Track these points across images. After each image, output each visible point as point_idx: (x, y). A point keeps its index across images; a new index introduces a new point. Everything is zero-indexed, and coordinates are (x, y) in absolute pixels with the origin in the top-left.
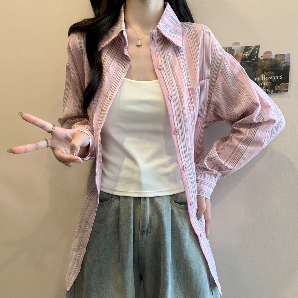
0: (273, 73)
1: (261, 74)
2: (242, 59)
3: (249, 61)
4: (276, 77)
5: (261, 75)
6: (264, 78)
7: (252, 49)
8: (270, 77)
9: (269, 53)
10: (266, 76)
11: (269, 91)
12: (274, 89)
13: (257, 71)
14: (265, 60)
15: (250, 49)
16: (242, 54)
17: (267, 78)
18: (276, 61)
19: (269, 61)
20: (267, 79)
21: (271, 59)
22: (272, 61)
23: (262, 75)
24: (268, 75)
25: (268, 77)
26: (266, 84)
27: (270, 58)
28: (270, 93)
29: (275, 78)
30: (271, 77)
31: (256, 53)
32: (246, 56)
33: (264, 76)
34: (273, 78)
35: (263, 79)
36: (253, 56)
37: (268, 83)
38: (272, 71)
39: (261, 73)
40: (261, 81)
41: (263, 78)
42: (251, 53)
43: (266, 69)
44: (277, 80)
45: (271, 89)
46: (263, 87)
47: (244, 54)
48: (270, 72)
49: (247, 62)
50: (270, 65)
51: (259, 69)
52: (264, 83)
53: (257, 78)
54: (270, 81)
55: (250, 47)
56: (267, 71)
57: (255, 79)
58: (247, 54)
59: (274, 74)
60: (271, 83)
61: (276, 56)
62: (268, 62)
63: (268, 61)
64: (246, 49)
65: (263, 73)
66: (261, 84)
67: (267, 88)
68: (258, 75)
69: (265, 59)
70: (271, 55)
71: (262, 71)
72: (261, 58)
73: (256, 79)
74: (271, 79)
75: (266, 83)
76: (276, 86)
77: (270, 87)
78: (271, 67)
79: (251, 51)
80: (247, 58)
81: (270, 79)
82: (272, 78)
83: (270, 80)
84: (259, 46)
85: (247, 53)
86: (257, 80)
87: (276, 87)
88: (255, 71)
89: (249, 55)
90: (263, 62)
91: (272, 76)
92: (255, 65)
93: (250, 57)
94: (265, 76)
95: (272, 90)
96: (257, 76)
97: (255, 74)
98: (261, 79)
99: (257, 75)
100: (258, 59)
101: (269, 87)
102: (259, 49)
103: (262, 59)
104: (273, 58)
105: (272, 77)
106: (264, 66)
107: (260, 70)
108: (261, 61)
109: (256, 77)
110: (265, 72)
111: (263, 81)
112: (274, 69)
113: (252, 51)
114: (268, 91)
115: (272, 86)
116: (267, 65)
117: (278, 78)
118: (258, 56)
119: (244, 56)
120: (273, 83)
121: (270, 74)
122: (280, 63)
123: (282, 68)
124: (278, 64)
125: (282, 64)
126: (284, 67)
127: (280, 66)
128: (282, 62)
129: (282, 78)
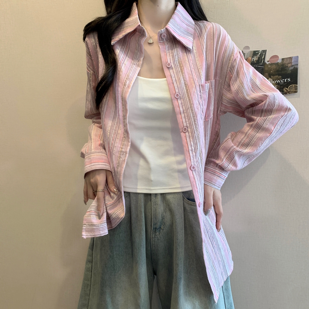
2: (252, 63)
3: (257, 65)
7: (260, 53)
9: (275, 57)
12: (283, 91)
14: (271, 64)
15: (258, 54)
16: (251, 58)
17: (274, 81)
18: (283, 65)
24: (275, 79)
27: (277, 62)
29: (283, 81)
30: (278, 81)
31: (263, 57)
36: (260, 61)
37: (276, 86)
38: (279, 75)
39: (268, 77)
42: (259, 58)
43: (272, 73)
48: (277, 76)
49: (255, 67)
50: (277, 69)
55: (258, 51)
58: (255, 59)
59: (282, 77)
62: (274, 67)
63: (274, 65)
64: (255, 53)
70: (278, 60)
71: (269, 75)
85: (255, 57)
89: (257, 59)
90: (269, 66)
93: (258, 61)
100: (264, 63)
103: (269, 64)
105: (280, 81)
107: (267, 74)
110: (272, 76)
112: (281, 73)
113: (260, 55)
115: (281, 88)
117: (286, 81)
118: (265, 61)
119: (252, 60)
120: (281, 85)
121: (277, 78)
122: (287, 67)
123: (289, 71)
124: (285, 67)
125: (289, 67)
126: (291, 70)
127: (287, 69)
128: (289, 65)
129: (290, 80)
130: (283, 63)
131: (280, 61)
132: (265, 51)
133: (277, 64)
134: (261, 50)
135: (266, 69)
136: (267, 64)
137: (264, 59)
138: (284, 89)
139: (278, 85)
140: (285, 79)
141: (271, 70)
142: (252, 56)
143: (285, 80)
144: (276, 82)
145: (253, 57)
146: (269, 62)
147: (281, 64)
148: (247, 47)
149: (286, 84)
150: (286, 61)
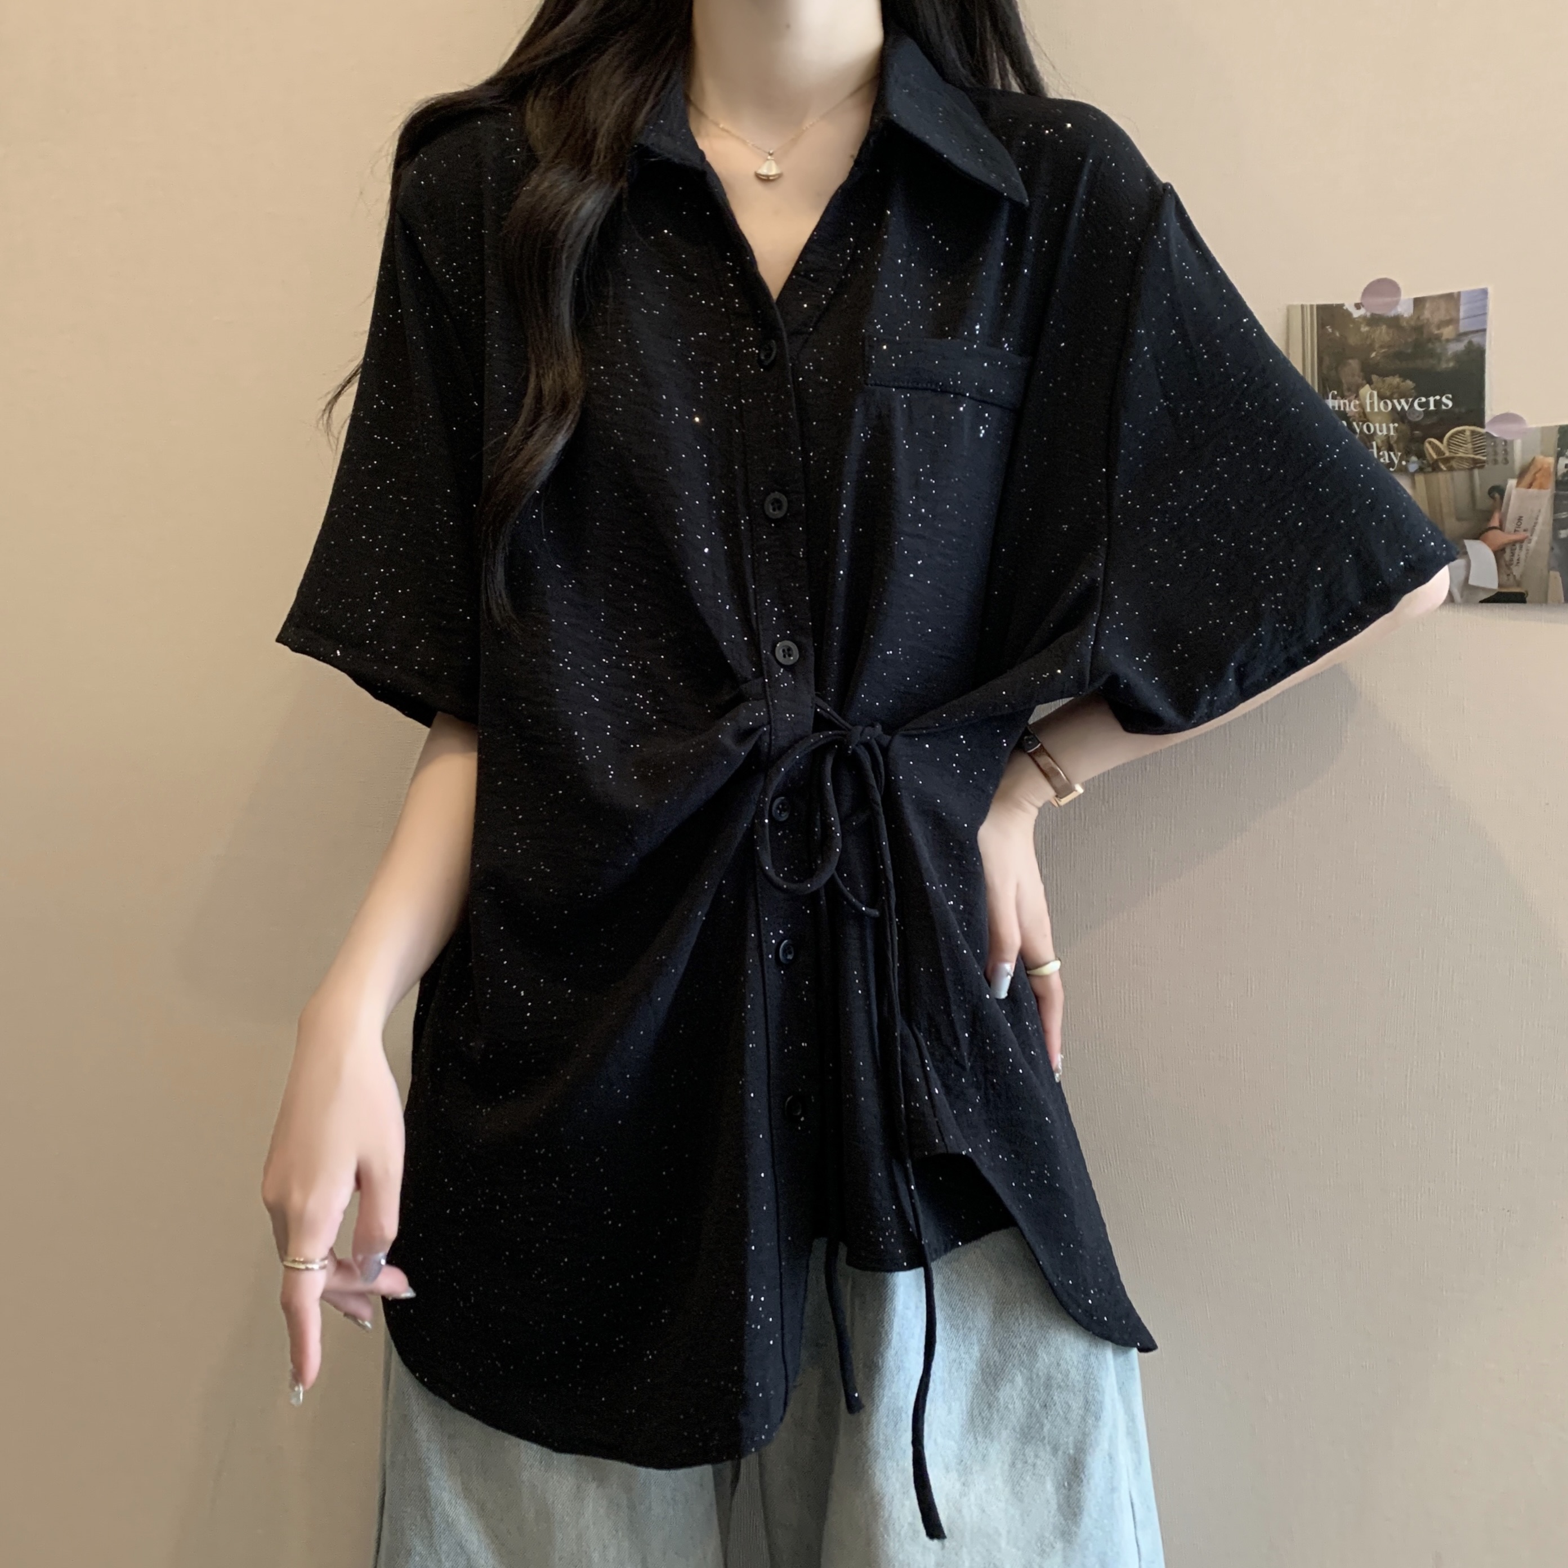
0: (1409, 384)
1: (1363, 386)
4: (1424, 400)
5: (1362, 391)
6: (1372, 404)
8: (1395, 401)
9: (1387, 286)
10: (1381, 397)
11: (1400, 462)
12: (1421, 455)
13: (1347, 371)
14: (1374, 320)
17: (1386, 404)
18: (1419, 329)
19: (1389, 325)
20: (1386, 407)
21: (1398, 318)
22: (1400, 327)
23: (1366, 391)
24: (1388, 393)
25: (1391, 399)
26: (1383, 429)
27: (1392, 313)
28: (1405, 469)
29: (1420, 405)
30: (1400, 403)
33: (1371, 397)
34: (1411, 406)
35: (1368, 409)
37: (1391, 426)
38: (1405, 375)
39: (1360, 381)
40: (1364, 417)
41: (1368, 402)
43: (1378, 364)
44: (1427, 413)
45: (1408, 452)
46: (1374, 444)
48: (1396, 379)
50: (1394, 346)
51: (1351, 361)
52: (1377, 425)
53: (1346, 401)
54: (1399, 416)
56: (1383, 373)
57: (1342, 403)
59: (1414, 388)
60: (1404, 427)
61: (1418, 302)
62: (1383, 334)
63: (1384, 327)
65: (1370, 382)
66: (1365, 427)
67: (1391, 448)
68: (1349, 390)
69: (1373, 315)
70: (1397, 303)
71: (1363, 369)
72: (1356, 314)
73: (1345, 404)
74: (1403, 408)
75: (1384, 425)
76: (1430, 443)
77: (1402, 445)
78: (1399, 355)
81: (1399, 408)
82: (1406, 408)
83: (1398, 413)
86: (1347, 409)
90: (1364, 329)
91: (1404, 395)
94: (1375, 393)
95: (1414, 458)
96: (1346, 393)
98: (1362, 406)
99: (1345, 386)
101: (1397, 442)
103: (1364, 318)
104: (1406, 315)
105: (1407, 402)
106: (1371, 348)
107: (1354, 364)
108: (1358, 324)
109: (1343, 397)
110: (1374, 378)
111: (1370, 419)
112: (1411, 365)
114: (1396, 462)
115: (1411, 440)
116: (1382, 347)
117: (1432, 407)
120: (1415, 426)
121: (1399, 387)
122: (1438, 338)
123: (1448, 361)
124: (1429, 340)
125: (1448, 341)
126: (1457, 357)
127: (1439, 350)
128: (1447, 332)
129: (1450, 404)
130: (1418, 318)
131: (1404, 309)
133: (1396, 321)
135: (1353, 340)
136: (1355, 316)
138: (1427, 445)
139: (1403, 422)
140: (1432, 399)
143: (1428, 401)
144: (1394, 407)
147: (1412, 322)
149: (1435, 419)
150: (1432, 313)
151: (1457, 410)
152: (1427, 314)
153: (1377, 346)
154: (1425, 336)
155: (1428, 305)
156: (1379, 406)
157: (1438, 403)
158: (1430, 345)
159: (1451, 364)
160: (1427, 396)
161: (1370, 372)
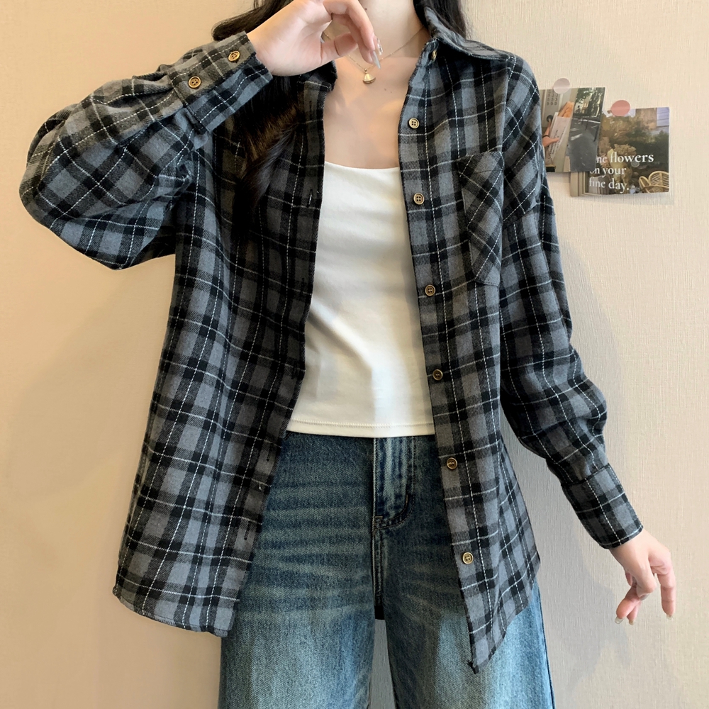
0: (633, 148)
1: (609, 149)
2: (575, 115)
3: (586, 119)
4: (640, 157)
5: (609, 152)
6: (614, 159)
7: (591, 94)
8: (626, 157)
9: (623, 104)
10: (619, 155)
11: (626, 188)
12: (637, 185)
13: (602, 142)
14: (616, 119)
15: (588, 94)
16: (573, 104)
17: (621, 158)
18: (638, 123)
19: (624, 121)
20: (621, 160)
21: (628, 117)
22: (628, 121)
23: (611, 152)
24: (622, 153)
25: (623, 156)
26: (619, 171)
27: (626, 116)
28: (629, 192)
29: (638, 159)
30: (628, 158)
31: (599, 103)
32: (581, 108)
33: (614, 155)
34: (634, 160)
35: (612, 161)
36: (593, 110)
37: (623, 169)
38: (631, 144)
39: (608, 147)
40: (609, 166)
41: (612, 157)
42: (590, 104)
43: (618, 139)
44: (642, 164)
45: (630, 184)
46: (613, 179)
47: (578, 104)
48: (627, 146)
49: (583, 122)
50: (626, 130)
51: (604, 138)
52: (616, 169)
53: (601, 158)
54: (628, 165)
55: (587, 89)
56: (620, 143)
57: (598, 158)
58: (583, 105)
59: (635, 151)
60: (630, 170)
61: (638, 111)
62: (621, 125)
63: (622, 122)
64: (581, 93)
65: (613, 148)
66: (609, 171)
67: (621, 182)
68: (602, 152)
69: (616, 116)
70: (628, 110)
71: (610, 142)
72: (608, 115)
74: (629, 161)
75: (619, 169)
76: (642, 178)
77: (627, 180)
78: (628, 135)
79: (589, 98)
80: (583, 112)
81: (627, 161)
82: (631, 160)
83: (627, 163)
84: (604, 89)
85: (582, 102)
86: (601, 162)
87: (640, 179)
88: (597, 141)
89: (586, 106)
90: (612, 123)
91: (629, 154)
92: (598, 128)
93: (589, 111)
94: (616, 153)
95: (633, 187)
96: (600, 154)
97: (598, 149)
98: (608, 160)
99: (600, 150)
100: (601, 116)
101: (625, 178)
102: (603, 96)
103: (610, 117)
104: (632, 117)
105: (631, 158)
107: (606, 139)
108: (608, 120)
109: (599, 156)
110: (616, 145)
111: (612, 165)
112: (634, 140)
113: (592, 98)
114: (624, 188)
115: (633, 177)
116: (619, 131)
117: (644, 161)
118: (603, 110)
119: (576, 108)
120: (635, 170)
121: (627, 150)
122: (647, 128)
123: (652, 139)
124: (643, 128)
125: (652, 129)
126: (656, 138)
127: (647, 134)
128: (651, 125)
129: (653, 160)
130: (638, 118)
131: (632, 114)
132: (601, 91)
133: (627, 119)
134: (593, 86)
135: (605, 128)
136: (607, 116)
137: (601, 105)
139: (629, 168)
140: (644, 156)
141: (615, 131)
142: (575, 99)
143: (642, 158)
144: (625, 160)
145: (577, 101)
146: (611, 114)
147: (635, 120)
148: (563, 82)
149: (645, 167)
150: (644, 116)
151: (656, 163)
152: (642, 117)
153: (617, 131)
154: (641, 126)
155: (642, 112)
156: (617, 159)
157: (646, 159)
158: (643, 131)
159: (653, 141)
160: (642, 155)
161: (613, 142)
